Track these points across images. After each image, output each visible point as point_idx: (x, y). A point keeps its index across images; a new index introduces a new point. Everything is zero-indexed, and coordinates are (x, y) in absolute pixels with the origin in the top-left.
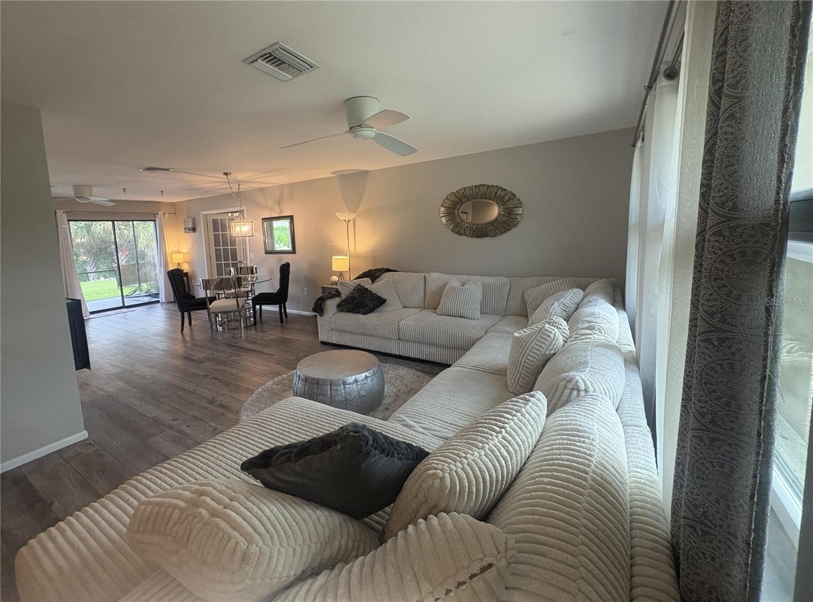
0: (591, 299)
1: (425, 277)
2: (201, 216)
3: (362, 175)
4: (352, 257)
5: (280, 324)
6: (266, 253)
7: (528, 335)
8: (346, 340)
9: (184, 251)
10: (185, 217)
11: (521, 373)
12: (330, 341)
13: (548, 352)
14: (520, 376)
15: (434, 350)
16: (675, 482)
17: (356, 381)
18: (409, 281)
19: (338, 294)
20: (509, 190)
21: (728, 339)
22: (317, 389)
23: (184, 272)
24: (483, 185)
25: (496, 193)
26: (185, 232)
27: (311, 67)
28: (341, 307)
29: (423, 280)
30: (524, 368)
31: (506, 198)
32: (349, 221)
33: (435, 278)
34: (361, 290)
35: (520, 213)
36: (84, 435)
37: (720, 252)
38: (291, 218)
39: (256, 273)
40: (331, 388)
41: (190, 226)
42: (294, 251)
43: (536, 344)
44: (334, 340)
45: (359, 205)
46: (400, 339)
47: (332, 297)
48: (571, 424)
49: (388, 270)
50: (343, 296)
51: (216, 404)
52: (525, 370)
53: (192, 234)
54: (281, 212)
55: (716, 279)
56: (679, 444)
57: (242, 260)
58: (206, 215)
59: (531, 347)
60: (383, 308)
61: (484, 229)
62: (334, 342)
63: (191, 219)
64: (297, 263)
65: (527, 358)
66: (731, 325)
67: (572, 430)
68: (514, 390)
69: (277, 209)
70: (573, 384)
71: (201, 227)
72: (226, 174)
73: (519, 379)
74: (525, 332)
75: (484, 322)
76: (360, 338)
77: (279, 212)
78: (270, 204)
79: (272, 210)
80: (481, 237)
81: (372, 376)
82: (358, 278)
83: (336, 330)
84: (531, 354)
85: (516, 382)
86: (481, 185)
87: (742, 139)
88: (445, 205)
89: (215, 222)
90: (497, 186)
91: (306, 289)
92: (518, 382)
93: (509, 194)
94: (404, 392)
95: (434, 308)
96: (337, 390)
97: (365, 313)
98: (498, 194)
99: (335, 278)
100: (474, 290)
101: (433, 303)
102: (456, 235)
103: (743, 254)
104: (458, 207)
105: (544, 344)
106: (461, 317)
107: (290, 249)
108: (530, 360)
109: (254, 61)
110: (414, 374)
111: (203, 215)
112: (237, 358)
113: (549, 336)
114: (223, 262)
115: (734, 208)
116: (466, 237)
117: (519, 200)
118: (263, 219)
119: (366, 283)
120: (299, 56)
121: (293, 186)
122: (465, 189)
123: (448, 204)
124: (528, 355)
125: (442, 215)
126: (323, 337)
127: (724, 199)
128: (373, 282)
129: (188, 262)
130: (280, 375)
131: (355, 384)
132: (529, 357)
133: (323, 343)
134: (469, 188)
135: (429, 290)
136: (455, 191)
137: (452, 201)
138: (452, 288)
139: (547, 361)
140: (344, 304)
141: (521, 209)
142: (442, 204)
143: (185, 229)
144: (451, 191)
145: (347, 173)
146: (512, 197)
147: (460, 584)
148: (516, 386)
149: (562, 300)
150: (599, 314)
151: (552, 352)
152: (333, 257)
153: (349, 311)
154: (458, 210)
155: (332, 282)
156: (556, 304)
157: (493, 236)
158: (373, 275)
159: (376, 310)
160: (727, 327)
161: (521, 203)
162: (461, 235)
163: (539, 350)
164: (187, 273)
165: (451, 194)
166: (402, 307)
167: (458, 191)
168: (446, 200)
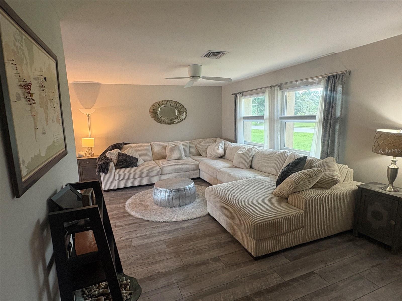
7: (246, 151)
12: (113, 188)
18: (144, 147)
24: (171, 101)
28: (117, 166)
29: (150, 146)
30: (249, 161)
35: (186, 113)
44: (117, 186)
46: (161, 174)
47: (110, 162)
49: (125, 144)
60: (139, 163)
74: (243, 152)
80: (171, 124)
83: (119, 180)
86: (169, 100)
90: (176, 102)
92: (247, 165)
95: (164, 158)
99: (81, 153)
102: (158, 123)
113: (253, 150)
116: (164, 124)
117: (185, 108)
119: (118, 151)
123: (154, 108)
125: (151, 113)
128: (121, 150)
132: (250, 157)
138: (171, 147)
140: (118, 164)
142: (151, 108)
152: (83, 138)
157: (176, 124)
158: (119, 147)
159: (136, 165)
161: (186, 110)
162: (161, 123)
165: (155, 103)
166: (143, 161)
167: (159, 102)
168: (153, 106)
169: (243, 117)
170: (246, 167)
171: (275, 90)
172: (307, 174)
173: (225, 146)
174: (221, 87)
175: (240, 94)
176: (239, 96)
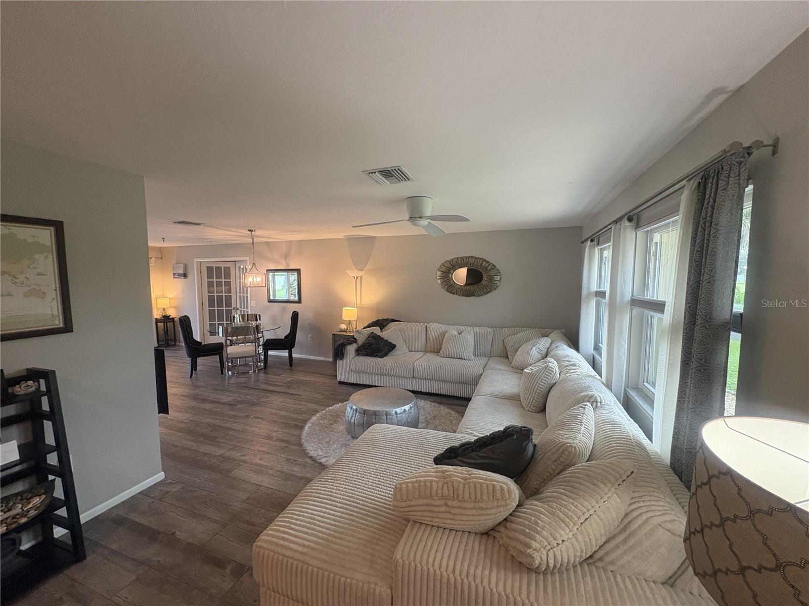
0: (557, 345)
1: (426, 326)
2: (195, 263)
3: (370, 240)
4: (361, 308)
5: (290, 368)
6: (269, 302)
7: (538, 371)
8: (365, 380)
9: (170, 296)
10: (175, 263)
11: (534, 397)
12: (349, 381)
13: (552, 382)
14: (533, 399)
15: (442, 385)
16: (673, 437)
17: (405, 410)
18: (414, 329)
19: (353, 340)
20: (491, 262)
21: (708, 369)
22: (375, 419)
23: (170, 317)
24: (472, 257)
25: (481, 264)
26: (174, 278)
27: (408, 179)
28: (359, 352)
29: (425, 329)
30: (537, 393)
31: (489, 268)
32: (357, 278)
33: (436, 328)
34: (373, 336)
35: (498, 279)
36: (161, 476)
37: (704, 334)
38: (298, 271)
39: (260, 320)
40: (386, 418)
41: (181, 271)
42: (299, 301)
43: (544, 377)
44: (353, 380)
45: (366, 264)
46: (414, 377)
47: (351, 343)
48: (608, 419)
49: (393, 321)
50: (360, 342)
51: (274, 439)
52: (538, 395)
53: (181, 280)
54: (288, 265)
55: (702, 345)
56: (676, 419)
57: (238, 307)
58: (201, 262)
59: (541, 379)
60: (394, 352)
61: (472, 290)
62: (353, 382)
63: (182, 265)
64: (306, 312)
65: (538, 387)
66: (708, 363)
67: (611, 422)
68: (530, 409)
69: (283, 262)
70: (594, 399)
71: (194, 274)
72: (251, 231)
73: (532, 401)
74: (532, 369)
75: (480, 362)
76: (377, 377)
77: (285, 265)
78: (276, 257)
79: (277, 262)
80: (470, 297)
81: (414, 406)
82: (369, 326)
83: (355, 372)
84: (541, 383)
85: (530, 403)
86: (470, 257)
87: (714, 292)
88: (441, 269)
89: (210, 269)
90: (482, 259)
91: (310, 335)
92: (532, 403)
93: (491, 265)
94: (431, 419)
95: (437, 351)
96: (391, 419)
97: (382, 357)
98: (483, 264)
99: (343, 326)
100: (469, 337)
101: (436, 348)
102: (449, 293)
103: (714, 336)
104: (452, 272)
105: (550, 376)
106: (458, 358)
107: (297, 299)
108: (541, 388)
109: (372, 173)
110: (431, 405)
111: (197, 262)
112: (267, 400)
113: (553, 371)
114: (216, 308)
115: (710, 318)
116: (457, 296)
117: (498, 270)
118: (267, 270)
119: (376, 330)
120: (407, 174)
121: (301, 243)
122: (458, 258)
123: (444, 269)
124: (539, 384)
125: (438, 278)
126: (341, 378)
127: (706, 313)
128: (381, 330)
129: (175, 308)
130: (318, 412)
131: (404, 414)
132: (540, 386)
133: (341, 383)
134: (461, 258)
135: (430, 337)
136: (449, 260)
137: (448, 267)
138: (452, 336)
139: (551, 388)
140: (362, 349)
141: (499, 277)
142: (438, 269)
143: (174, 274)
144: (447, 260)
145: (357, 236)
146: (493, 267)
147: (624, 481)
148: (531, 406)
149: (538, 345)
150: (572, 356)
151: (554, 382)
152: (344, 308)
153: (367, 355)
154: (452, 274)
155: (340, 329)
156: (534, 349)
157: (479, 296)
158: (381, 324)
159: (390, 354)
160: (707, 364)
161: (499, 273)
162: (454, 294)
163: (547, 381)
164: (173, 319)
165: (446, 262)
166: (408, 351)
167: (452, 260)
168: (442, 266)
169: (596, 292)
170: (529, 405)
171: (620, 228)
172: (450, 484)
173: (549, 349)
174: (581, 227)
175: (592, 241)
176: (590, 245)
